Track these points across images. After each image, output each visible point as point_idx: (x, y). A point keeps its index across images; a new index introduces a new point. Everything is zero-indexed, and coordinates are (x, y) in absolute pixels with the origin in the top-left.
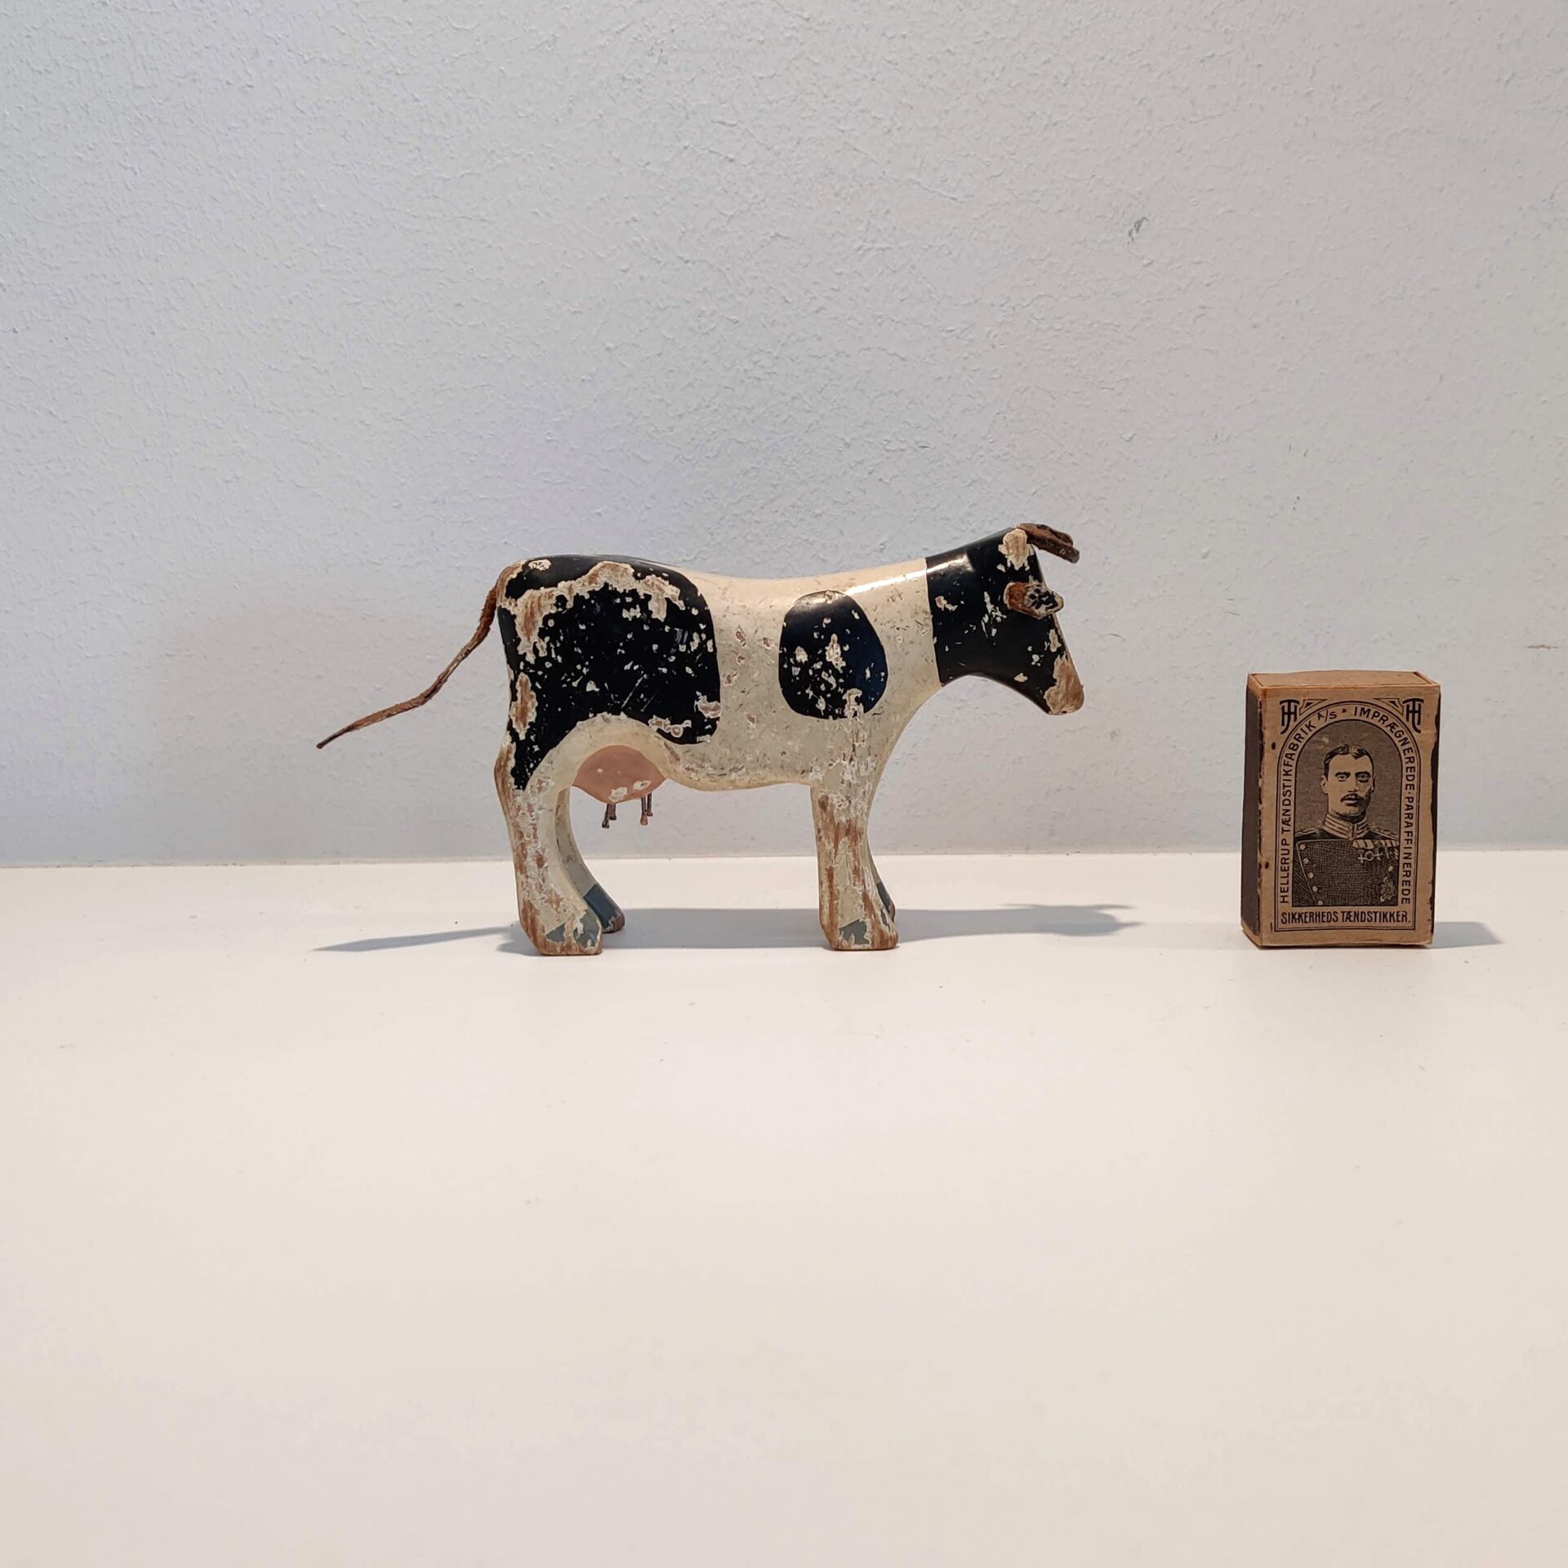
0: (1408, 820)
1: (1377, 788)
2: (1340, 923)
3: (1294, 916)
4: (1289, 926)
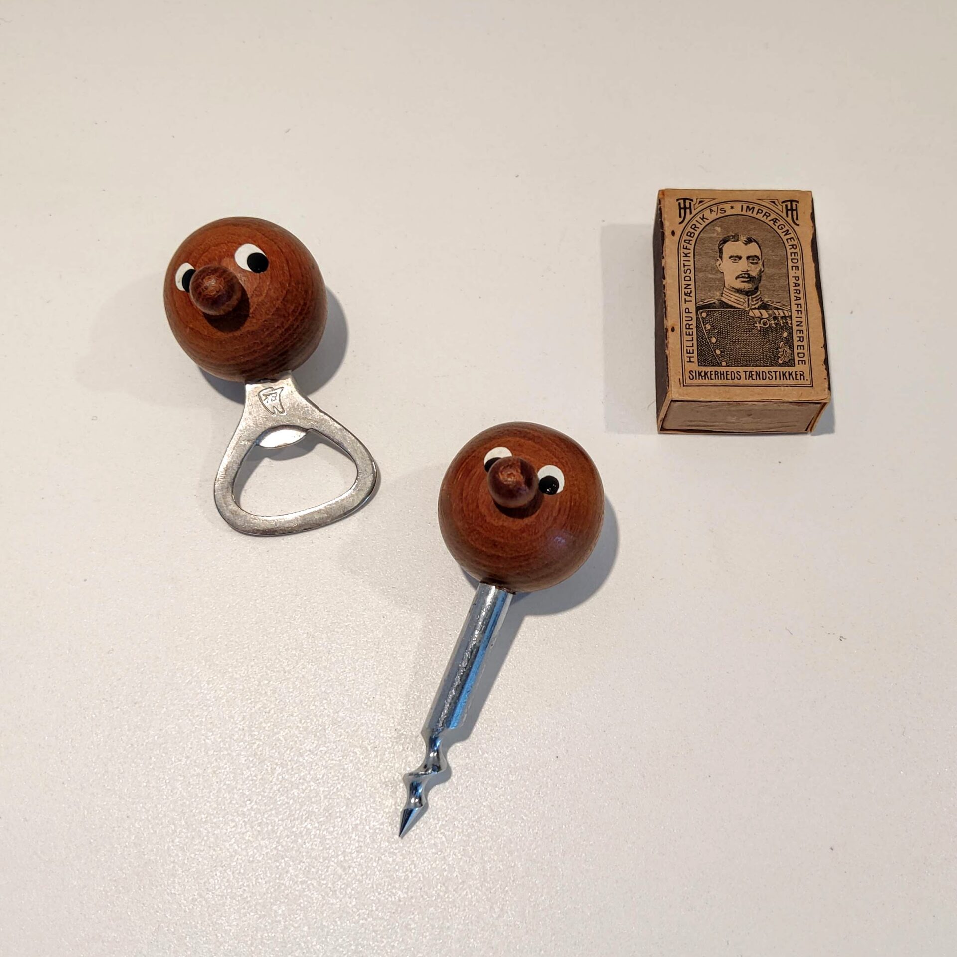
1: (766, 269)
2: (743, 381)
3: (700, 374)
4: (695, 382)
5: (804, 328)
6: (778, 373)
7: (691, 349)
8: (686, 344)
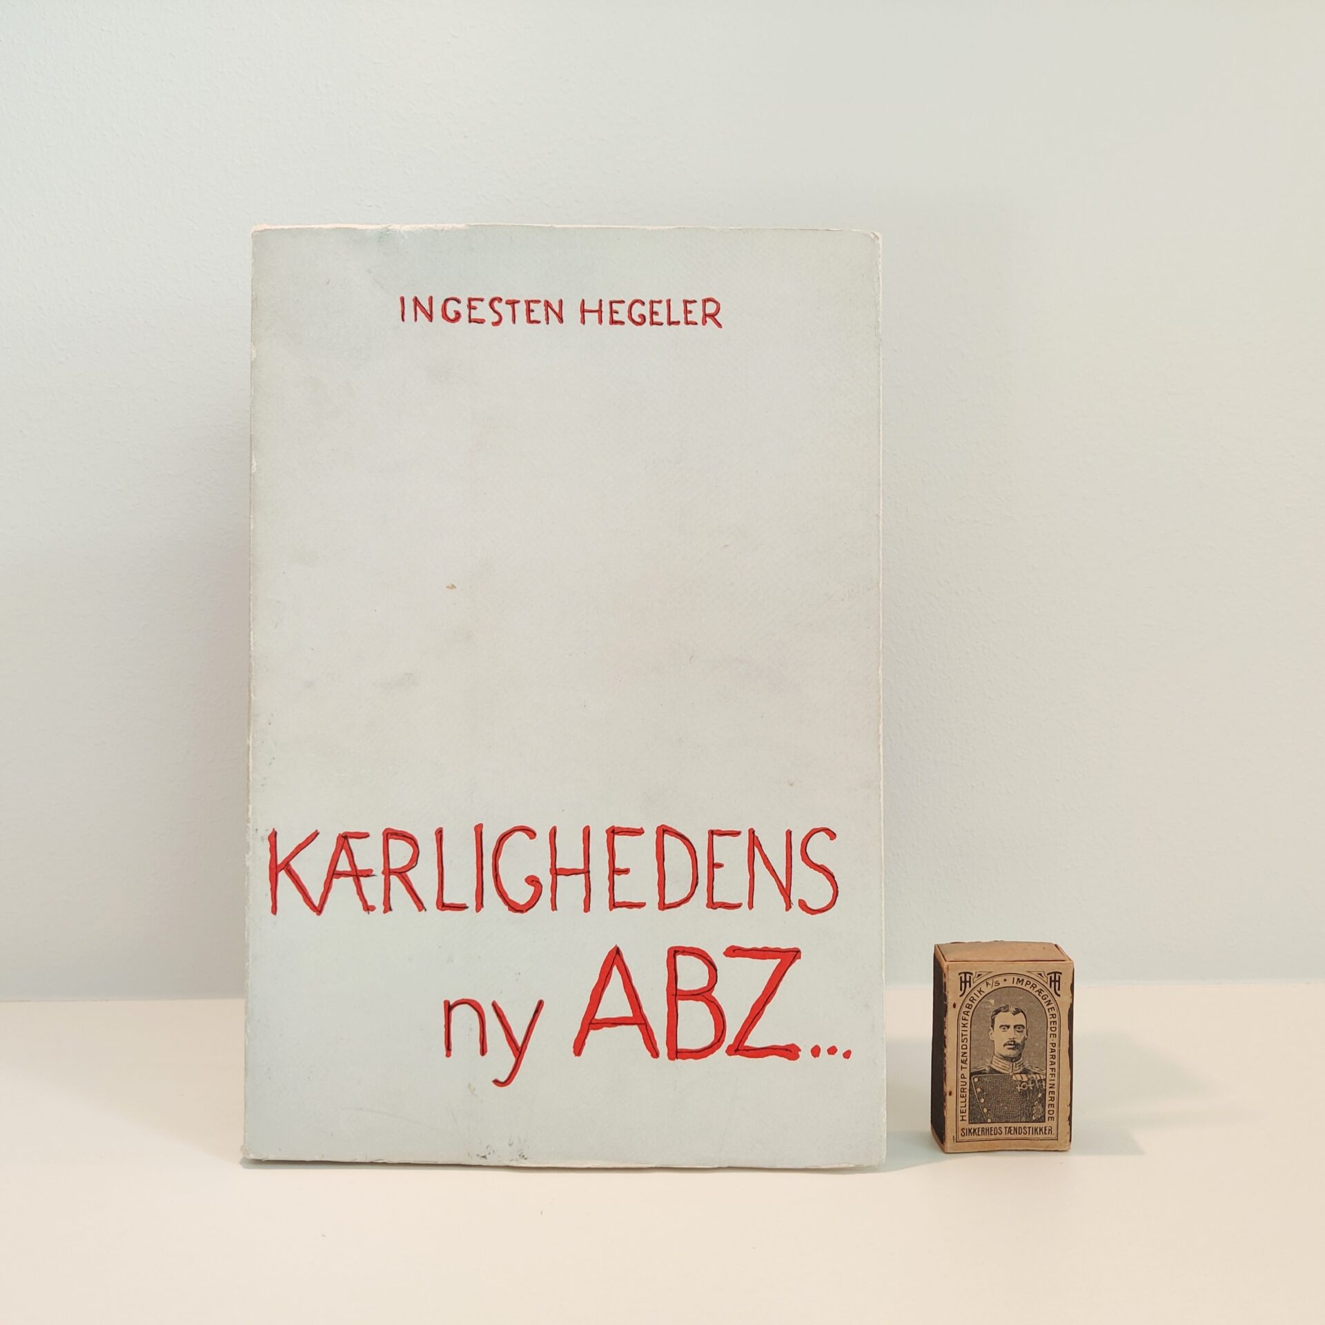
0: (1052, 1060)
1: (1029, 1037)
2: (1003, 1136)
3: (970, 1131)
4: (967, 1138)
5: (1055, 1090)
6: (1031, 1129)
7: (964, 1109)
8: (960, 1105)
